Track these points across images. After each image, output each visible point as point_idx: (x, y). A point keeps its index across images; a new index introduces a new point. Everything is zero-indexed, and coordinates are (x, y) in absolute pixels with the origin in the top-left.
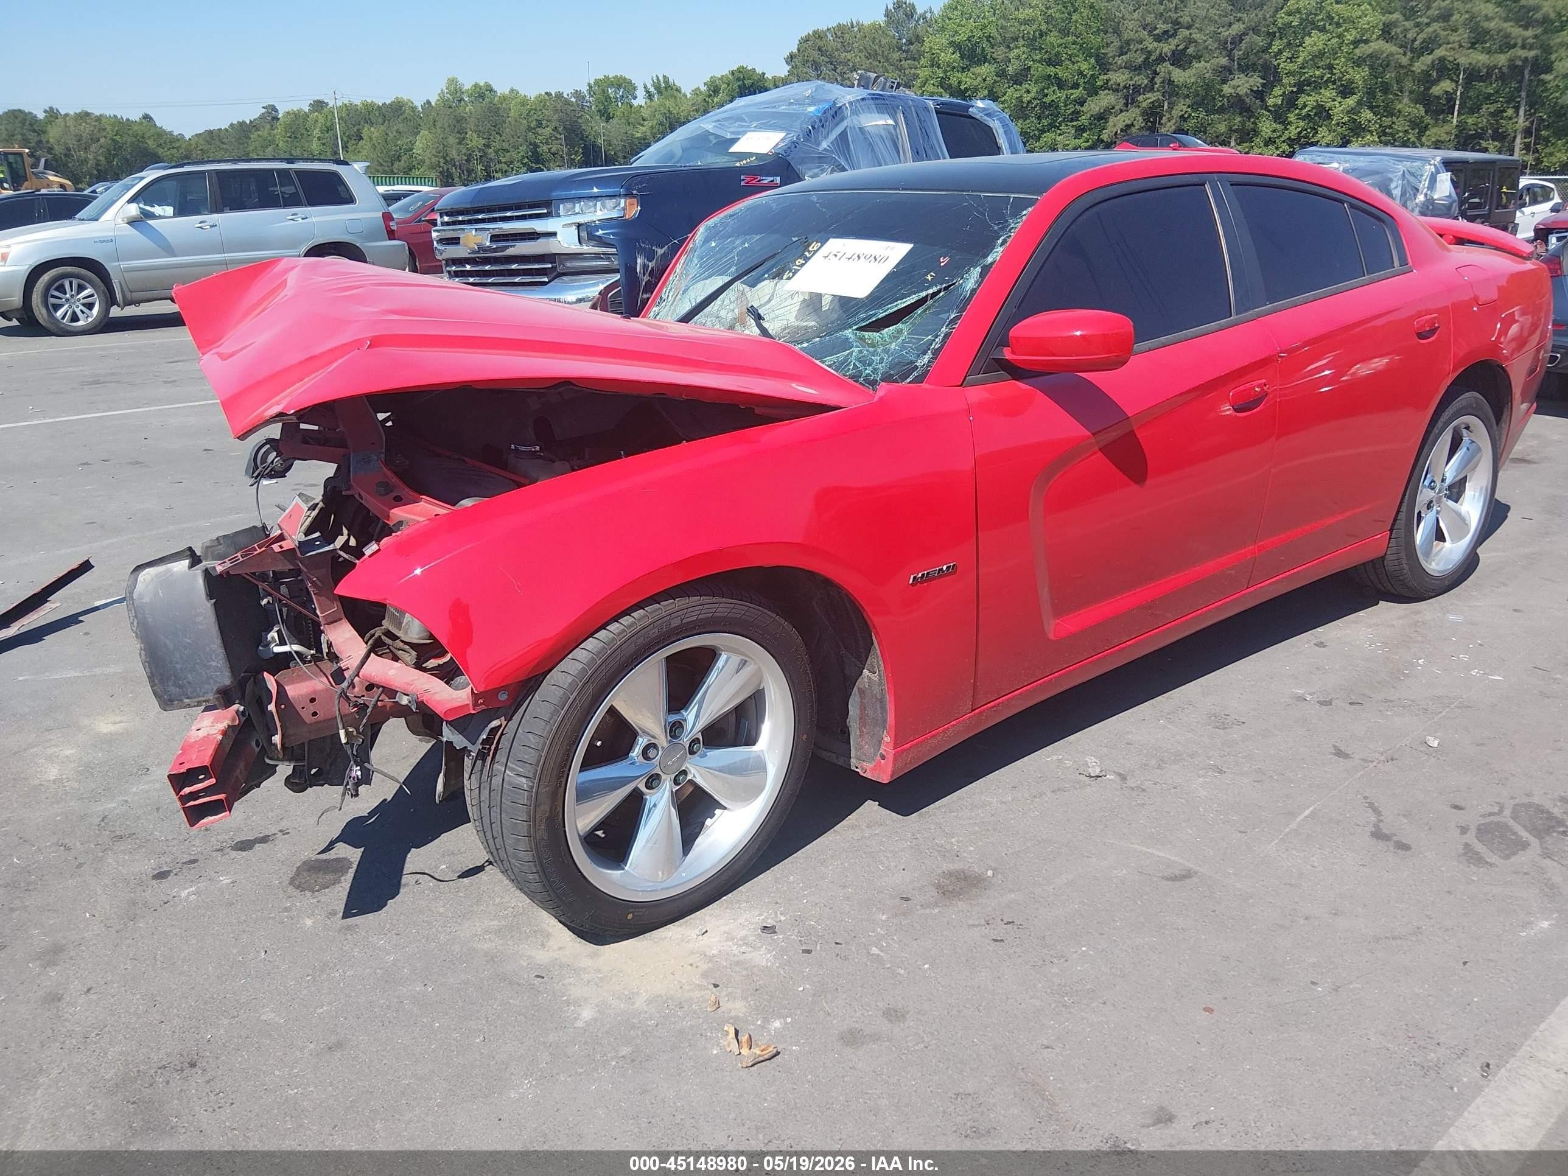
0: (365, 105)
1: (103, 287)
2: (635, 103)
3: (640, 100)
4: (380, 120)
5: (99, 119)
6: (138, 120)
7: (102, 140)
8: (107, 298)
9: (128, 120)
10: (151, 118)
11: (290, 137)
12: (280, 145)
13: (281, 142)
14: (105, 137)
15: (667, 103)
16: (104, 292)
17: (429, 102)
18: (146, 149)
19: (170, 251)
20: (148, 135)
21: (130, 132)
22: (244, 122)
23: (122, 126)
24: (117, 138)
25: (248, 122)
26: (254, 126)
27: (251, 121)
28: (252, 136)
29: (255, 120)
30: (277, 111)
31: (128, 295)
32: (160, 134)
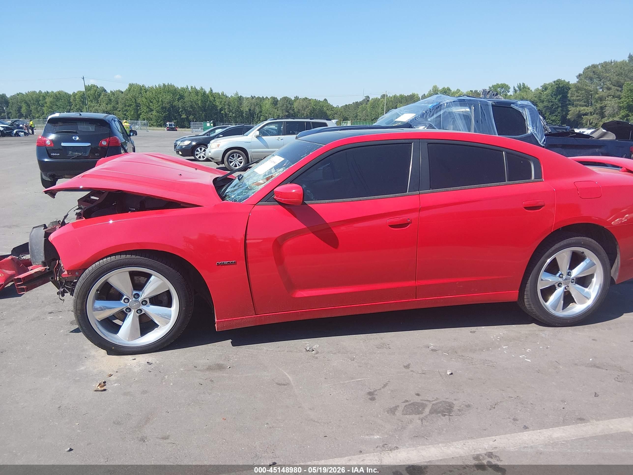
0: (401, 95)
1: (245, 157)
2: (509, 94)
3: (511, 92)
4: (405, 101)
5: (310, 100)
6: (322, 101)
7: (310, 107)
8: (246, 160)
9: (319, 100)
10: (327, 100)
11: (372, 107)
12: (368, 111)
13: (369, 109)
14: (311, 106)
15: (522, 94)
16: (245, 158)
17: (424, 94)
18: (323, 111)
19: (268, 147)
20: (325, 106)
21: (319, 105)
22: (358, 102)
23: (317, 102)
24: (314, 107)
25: (359, 102)
26: (361, 103)
27: (360, 102)
28: (360, 107)
29: (361, 101)
30: (369, 98)
31: (253, 160)
32: (329, 105)
